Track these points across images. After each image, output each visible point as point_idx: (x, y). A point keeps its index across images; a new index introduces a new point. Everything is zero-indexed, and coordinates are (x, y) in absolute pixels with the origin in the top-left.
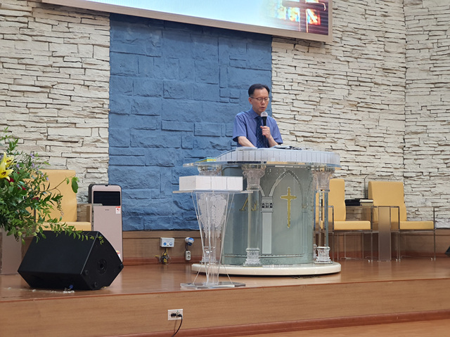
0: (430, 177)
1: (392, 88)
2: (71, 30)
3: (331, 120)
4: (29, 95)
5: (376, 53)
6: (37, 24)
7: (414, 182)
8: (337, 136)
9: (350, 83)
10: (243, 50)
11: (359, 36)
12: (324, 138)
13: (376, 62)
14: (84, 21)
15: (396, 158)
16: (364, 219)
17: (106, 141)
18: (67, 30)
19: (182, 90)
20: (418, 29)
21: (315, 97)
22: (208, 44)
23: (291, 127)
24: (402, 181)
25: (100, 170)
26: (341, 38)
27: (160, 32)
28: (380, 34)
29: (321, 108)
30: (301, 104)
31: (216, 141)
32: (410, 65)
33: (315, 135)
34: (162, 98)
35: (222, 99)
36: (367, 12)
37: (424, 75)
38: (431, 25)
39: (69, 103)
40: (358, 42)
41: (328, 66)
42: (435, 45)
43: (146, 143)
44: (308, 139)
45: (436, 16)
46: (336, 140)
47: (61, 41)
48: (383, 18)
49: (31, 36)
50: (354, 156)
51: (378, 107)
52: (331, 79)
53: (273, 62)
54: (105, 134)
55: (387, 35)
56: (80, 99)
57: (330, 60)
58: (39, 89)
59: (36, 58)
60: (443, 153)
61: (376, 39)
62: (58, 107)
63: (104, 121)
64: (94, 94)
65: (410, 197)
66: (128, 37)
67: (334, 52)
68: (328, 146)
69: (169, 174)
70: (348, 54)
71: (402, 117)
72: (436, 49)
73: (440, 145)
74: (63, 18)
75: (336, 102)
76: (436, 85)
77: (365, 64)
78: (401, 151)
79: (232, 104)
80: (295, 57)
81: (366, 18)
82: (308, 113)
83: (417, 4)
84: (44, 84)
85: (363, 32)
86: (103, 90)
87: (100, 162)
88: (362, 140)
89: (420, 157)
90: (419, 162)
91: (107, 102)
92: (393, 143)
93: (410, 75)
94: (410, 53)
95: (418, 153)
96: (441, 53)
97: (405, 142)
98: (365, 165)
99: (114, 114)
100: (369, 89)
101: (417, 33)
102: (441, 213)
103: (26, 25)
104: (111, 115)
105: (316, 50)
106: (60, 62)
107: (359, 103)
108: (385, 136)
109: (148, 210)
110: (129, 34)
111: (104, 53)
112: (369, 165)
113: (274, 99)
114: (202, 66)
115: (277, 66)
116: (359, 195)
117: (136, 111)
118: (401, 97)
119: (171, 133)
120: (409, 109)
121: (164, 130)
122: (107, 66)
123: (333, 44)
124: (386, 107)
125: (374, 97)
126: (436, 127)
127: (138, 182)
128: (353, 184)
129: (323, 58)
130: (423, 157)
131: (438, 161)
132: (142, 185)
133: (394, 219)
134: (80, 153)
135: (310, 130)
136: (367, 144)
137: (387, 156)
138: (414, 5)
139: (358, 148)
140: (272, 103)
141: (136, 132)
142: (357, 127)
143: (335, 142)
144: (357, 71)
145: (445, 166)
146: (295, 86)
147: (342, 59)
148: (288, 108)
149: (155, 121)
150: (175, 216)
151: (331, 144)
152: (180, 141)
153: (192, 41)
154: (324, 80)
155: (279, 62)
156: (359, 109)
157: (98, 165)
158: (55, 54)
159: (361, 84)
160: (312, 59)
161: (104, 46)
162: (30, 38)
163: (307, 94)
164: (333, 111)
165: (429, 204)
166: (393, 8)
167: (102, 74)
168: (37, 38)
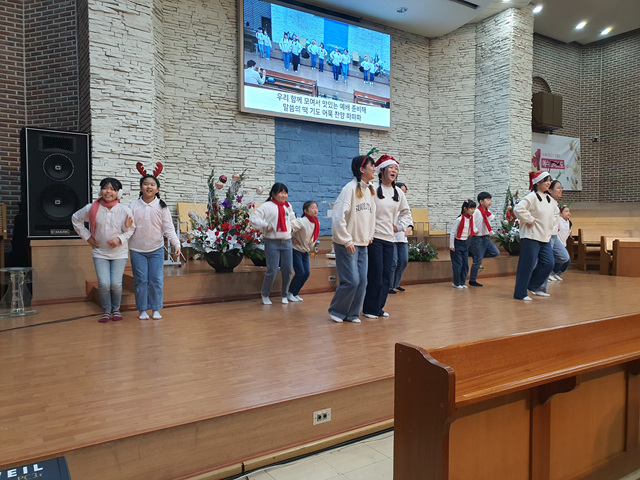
0: (443, 206)
1: (423, 156)
2: (255, 126)
4: (235, 163)
5: (414, 136)
6: (237, 124)
7: (433, 209)
9: (401, 154)
10: (344, 136)
11: (405, 127)
13: (414, 141)
14: (261, 121)
15: (424, 195)
18: (253, 126)
19: (313, 160)
20: (437, 123)
22: (326, 133)
24: (427, 208)
26: (395, 128)
27: (299, 127)
28: (416, 125)
31: (330, 188)
34: (302, 164)
36: (410, 113)
37: (440, 149)
38: (444, 120)
39: (254, 167)
40: (404, 130)
41: (389, 145)
42: (446, 132)
45: (447, 116)
47: (250, 132)
48: (418, 117)
49: (235, 130)
51: (415, 167)
53: (360, 143)
55: (420, 126)
56: (260, 165)
57: (390, 141)
58: (239, 160)
59: (237, 142)
60: (450, 193)
61: (414, 128)
63: (272, 177)
64: (267, 162)
65: (431, 217)
66: (284, 130)
67: (391, 137)
70: (400, 138)
71: (428, 172)
72: (447, 135)
73: (448, 188)
74: (251, 120)
76: (447, 155)
77: (408, 143)
78: (427, 191)
80: (372, 140)
81: (409, 117)
83: (437, 109)
84: (241, 157)
85: (407, 124)
86: (272, 160)
90: (436, 197)
91: (274, 167)
92: (423, 187)
93: (432, 149)
94: (432, 136)
95: (436, 193)
96: (449, 137)
97: (429, 187)
99: (278, 173)
100: (410, 157)
101: (436, 125)
103: (232, 124)
105: (382, 135)
106: (249, 145)
107: (405, 165)
108: (418, 183)
110: (285, 128)
111: (272, 139)
112: (410, 199)
114: (323, 146)
115: (362, 145)
117: (289, 171)
118: (427, 161)
119: (307, 183)
120: (432, 168)
121: (304, 182)
122: (273, 146)
123: (391, 131)
124: (419, 167)
125: (413, 161)
126: (446, 178)
130: (438, 195)
131: (447, 197)
133: (426, 229)
137: (419, 194)
138: (435, 109)
141: (289, 183)
144: (404, 147)
147: (396, 141)
149: (299, 177)
155: (363, 143)
158: (247, 140)
160: (380, 140)
161: (272, 135)
166: (423, 111)
167: (271, 151)
168: (238, 131)
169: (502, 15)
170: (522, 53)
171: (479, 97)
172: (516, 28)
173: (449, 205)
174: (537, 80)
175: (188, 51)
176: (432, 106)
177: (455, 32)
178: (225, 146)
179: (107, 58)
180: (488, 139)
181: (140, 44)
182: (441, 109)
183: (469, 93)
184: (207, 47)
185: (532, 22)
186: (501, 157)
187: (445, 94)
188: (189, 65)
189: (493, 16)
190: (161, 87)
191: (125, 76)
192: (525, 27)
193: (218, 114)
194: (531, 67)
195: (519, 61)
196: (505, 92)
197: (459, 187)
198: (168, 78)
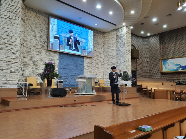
3: (93, 70)
5: (100, 59)
6: (47, 53)
8: (94, 72)
9: (96, 64)
10: (80, 58)
11: (97, 57)
12: (92, 72)
13: (100, 61)
14: (55, 53)
15: (102, 76)
16: (98, 85)
18: (52, 54)
19: (70, 65)
20: (106, 56)
21: (91, 66)
22: (74, 57)
24: (103, 79)
26: (94, 57)
29: (91, 68)
30: (88, 67)
31: (75, 73)
32: (105, 61)
34: (67, 66)
37: (107, 63)
38: (108, 55)
41: (93, 61)
43: (64, 73)
44: (89, 73)
47: (51, 56)
48: (101, 54)
53: (84, 60)
61: (100, 57)
67: (93, 59)
68: (92, 74)
70: (96, 59)
71: (103, 69)
72: (109, 59)
75: (94, 67)
77: (98, 61)
80: (88, 60)
81: (98, 54)
82: (89, 69)
86: (57, 64)
91: (58, 66)
92: (102, 73)
93: (105, 63)
94: (105, 59)
95: (106, 75)
99: (59, 68)
100: (99, 65)
103: (45, 53)
105: (91, 59)
106: (51, 60)
109: (64, 84)
110: (62, 55)
112: (98, 77)
113: (84, 66)
116: (97, 82)
117: (63, 68)
118: (103, 66)
119: (68, 71)
122: (58, 60)
133: (103, 85)
135: (90, 71)
136: (98, 73)
138: (105, 52)
141: (63, 71)
148: (86, 68)
149: (66, 70)
150: (69, 85)
152: (70, 73)
154: (92, 63)
156: (97, 68)
158: (50, 58)
161: (58, 57)
163: (89, 65)
166: (102, 52)
167: (57, 62)
168: (47, 56)
169: (123, 28)
170: (128, 38)
171: (117, 49)
172: (126, 31)
174: (132, 45)
175: (33, 32)
177: (111, 31)
178: (43, 60)
179: (5, 32)
180: (119, 60)
181: (16, 28)
182: (107, 52)
183: (114, 48)
184: (38, 31)
185: (130, 30)
186: (123, 66)
187: (108, 48)
188: (33, 36)
189: (121, 28)
190: (23, 42)
191: (11, 37)
192: (129, 31)
193: (41, 50)
194: (131, 42)
195: (127, 40)
196: (124, 48)
198: (25, 39)
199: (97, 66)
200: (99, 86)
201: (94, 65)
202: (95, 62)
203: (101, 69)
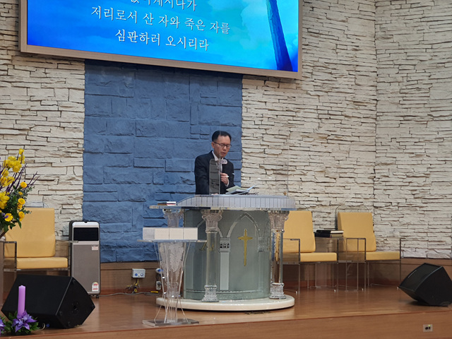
0: (399, 207)
1: (363, 120)
2: (48, 75)
3: (301, 153)
4: (9, 137)
5: (346, 86)
6: (16, 71)
7: (383, 212)
8: (306, 168)
9: (320, 116)
10: (214, 88)
11: (330, 71)
12: (294, 171)
13: (347, 95)
14: (60, 66)
15: (366, 188)
17: (80, 179)
18: (44, 75)
19: (154, 129)
20: (388, 63)
21: (285, 131)
22: (180, 83)
23: (260, 161)
24: (372, 210)
25: (75, 206)
26: (312, 73)
27: (133, 74)
28: (351, 68)
29: (291, 141)
30: (271, 138)
31: (186, 176)
32: (381, 98)
33: (284, 168)
34: (134, 136)
35: (192, 135)
36: (338, 47)
37: (394, 108)
38: (401, 59)
39: (45, 143)
40: (329, 77)
41: (298, 101)
42: (405, 79)
43: (119, 180)
44: (278, 172)
45: (406, 51)
46: (305, 172)
47: (38, 86)
48: (354, 52)
49: (10, 82)
50: (324, 188)
51: (348, 139)
52: (302, 113)
53: (244, 98)
54: (80, 172)
55: (358, 69)
56: (56, 140)
57: (300, 95)
58: (18, 132)
59: (15, 103)
60: (411, 184)
61: (347, 73)
62: (36, 147)
63: (78, 160)
64: (69, 134)
65: (379, 226)
66: (102, 80)
67: (304, 87)
68: (297, 178)
69: (141, 208)
70: (319, 88)
71: (373, 148)
72: (406, 83)
73: (408, 177)
74: (41, 65)
75: (306, 135)
76: (406, 118)
77: (335, 97)
78: (371, 181)
79: (203, 141)
80: (266, 93)
81: (337, 53)
82: (278, 147)
83: (388, 38)
84: (22, 127)
85: (334, 66)
86: (78, 131)
87: (74, 199)
88: (332, 172)
89: (389, 187)
90: (388, 192)
91: (82, 142)
92: (363, 173)
93: (381, 108)
94: (380, 86)
95: (387, 184)
96: (410, 87)
97: (375, 173)
98: (335, 196)
99: (89, 153)
100: (340, 122)
101: (388, 66)
102: (408, 242)
103: (6, 72)
104: (86, 154)
105: (286, 85)
106: (37, 106)
107: (329, 136)
108: (355, 167)
109: (121, 243)
110: (103, 77)
111: (79, 96)
112: (338, 195)
113: (243, 134)
114: (174, 105)
115: (248, 102)
116: (328, 225)
117: (110, 150)
118: (372, 128)
119: (143, 170)
120: (380, 140)
121: (136, 167)
122: (82, 108)
123: (303, 79)
124: (356, 139)
125: (344, 130)
126: (404, 159)
127: (111, 216)
128: (322, 215)
129: (294, 93)
130: (392, 188)
131: (406, 191)
132: (115, 219)
133: (362, 248)
134: (56, 190)
135: (279, 163)
136: (337, 175)
137: (357, 187)
138: (385, 38)
139: (327, 180)
140: (242, 138)
141: (109, 170)
142: (327, 159)
143: (304, 175)
144: (328, 105)
145: (412, 197)
146: (265, 121)
147: (312, 93)
148: (257, 142)
149: (127, 159)
150: (147, 248)
151: (301, 177)
152: (151, 177)
153: (163, 81)
154: (294, 114)
155: (250, 99)
156: (329, 141)
157: (73, 201)
158: (33, 99)
159: (332, 117)
160: (282, 94)
161: (79, 89)
162: (10, 84)
163: (277, 128)
164: (303, 144)
165: (397, 234)
166: (364, 42)
167: (76, 115)
168: (17, 85)
173: (410, 206)
176: (380, 34)
182: (395, 38)
187: (402, 12)
197: (427, 176)
199: (327, 127)
200: (332, 257)
201: (310, 126)
202: (315, 102)
203: (353, 147)
